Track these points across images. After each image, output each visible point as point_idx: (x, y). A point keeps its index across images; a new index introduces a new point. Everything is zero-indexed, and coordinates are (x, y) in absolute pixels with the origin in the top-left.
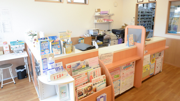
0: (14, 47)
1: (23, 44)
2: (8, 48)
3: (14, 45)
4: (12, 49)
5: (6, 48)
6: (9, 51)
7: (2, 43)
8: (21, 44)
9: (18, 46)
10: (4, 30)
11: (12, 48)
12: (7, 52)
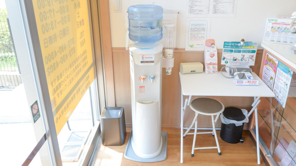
0: (229, 58)
1: (253, 52)
2: (216, 57)
3: (232, 51)
4: (223, 63)
5: (212, 56)
6: (216, 66)
7: (203, 42)
8: (249, 52)
9: (239, 56)
10: (215, 7)
11: (224, 58)
12: (211, 66)
